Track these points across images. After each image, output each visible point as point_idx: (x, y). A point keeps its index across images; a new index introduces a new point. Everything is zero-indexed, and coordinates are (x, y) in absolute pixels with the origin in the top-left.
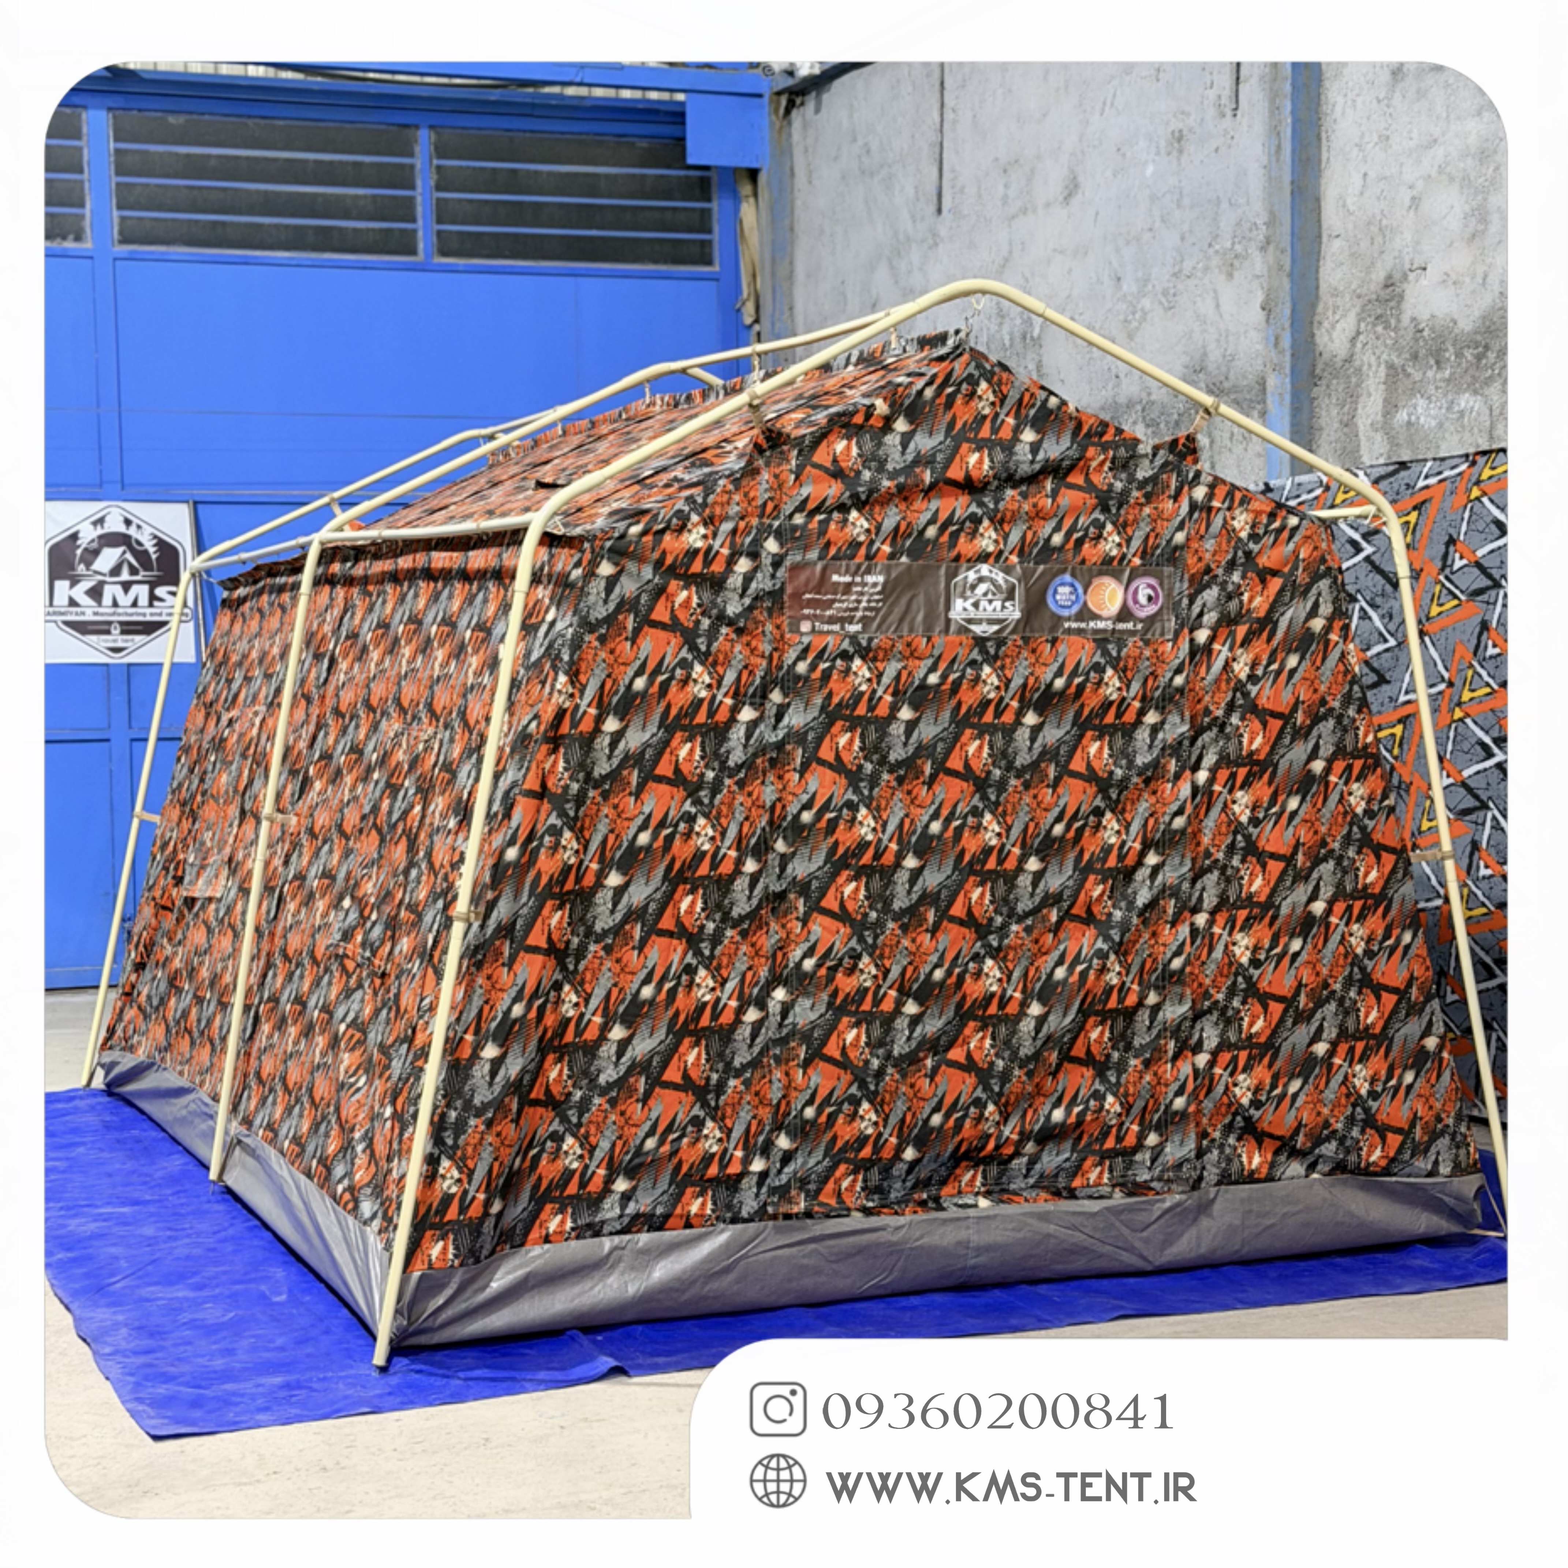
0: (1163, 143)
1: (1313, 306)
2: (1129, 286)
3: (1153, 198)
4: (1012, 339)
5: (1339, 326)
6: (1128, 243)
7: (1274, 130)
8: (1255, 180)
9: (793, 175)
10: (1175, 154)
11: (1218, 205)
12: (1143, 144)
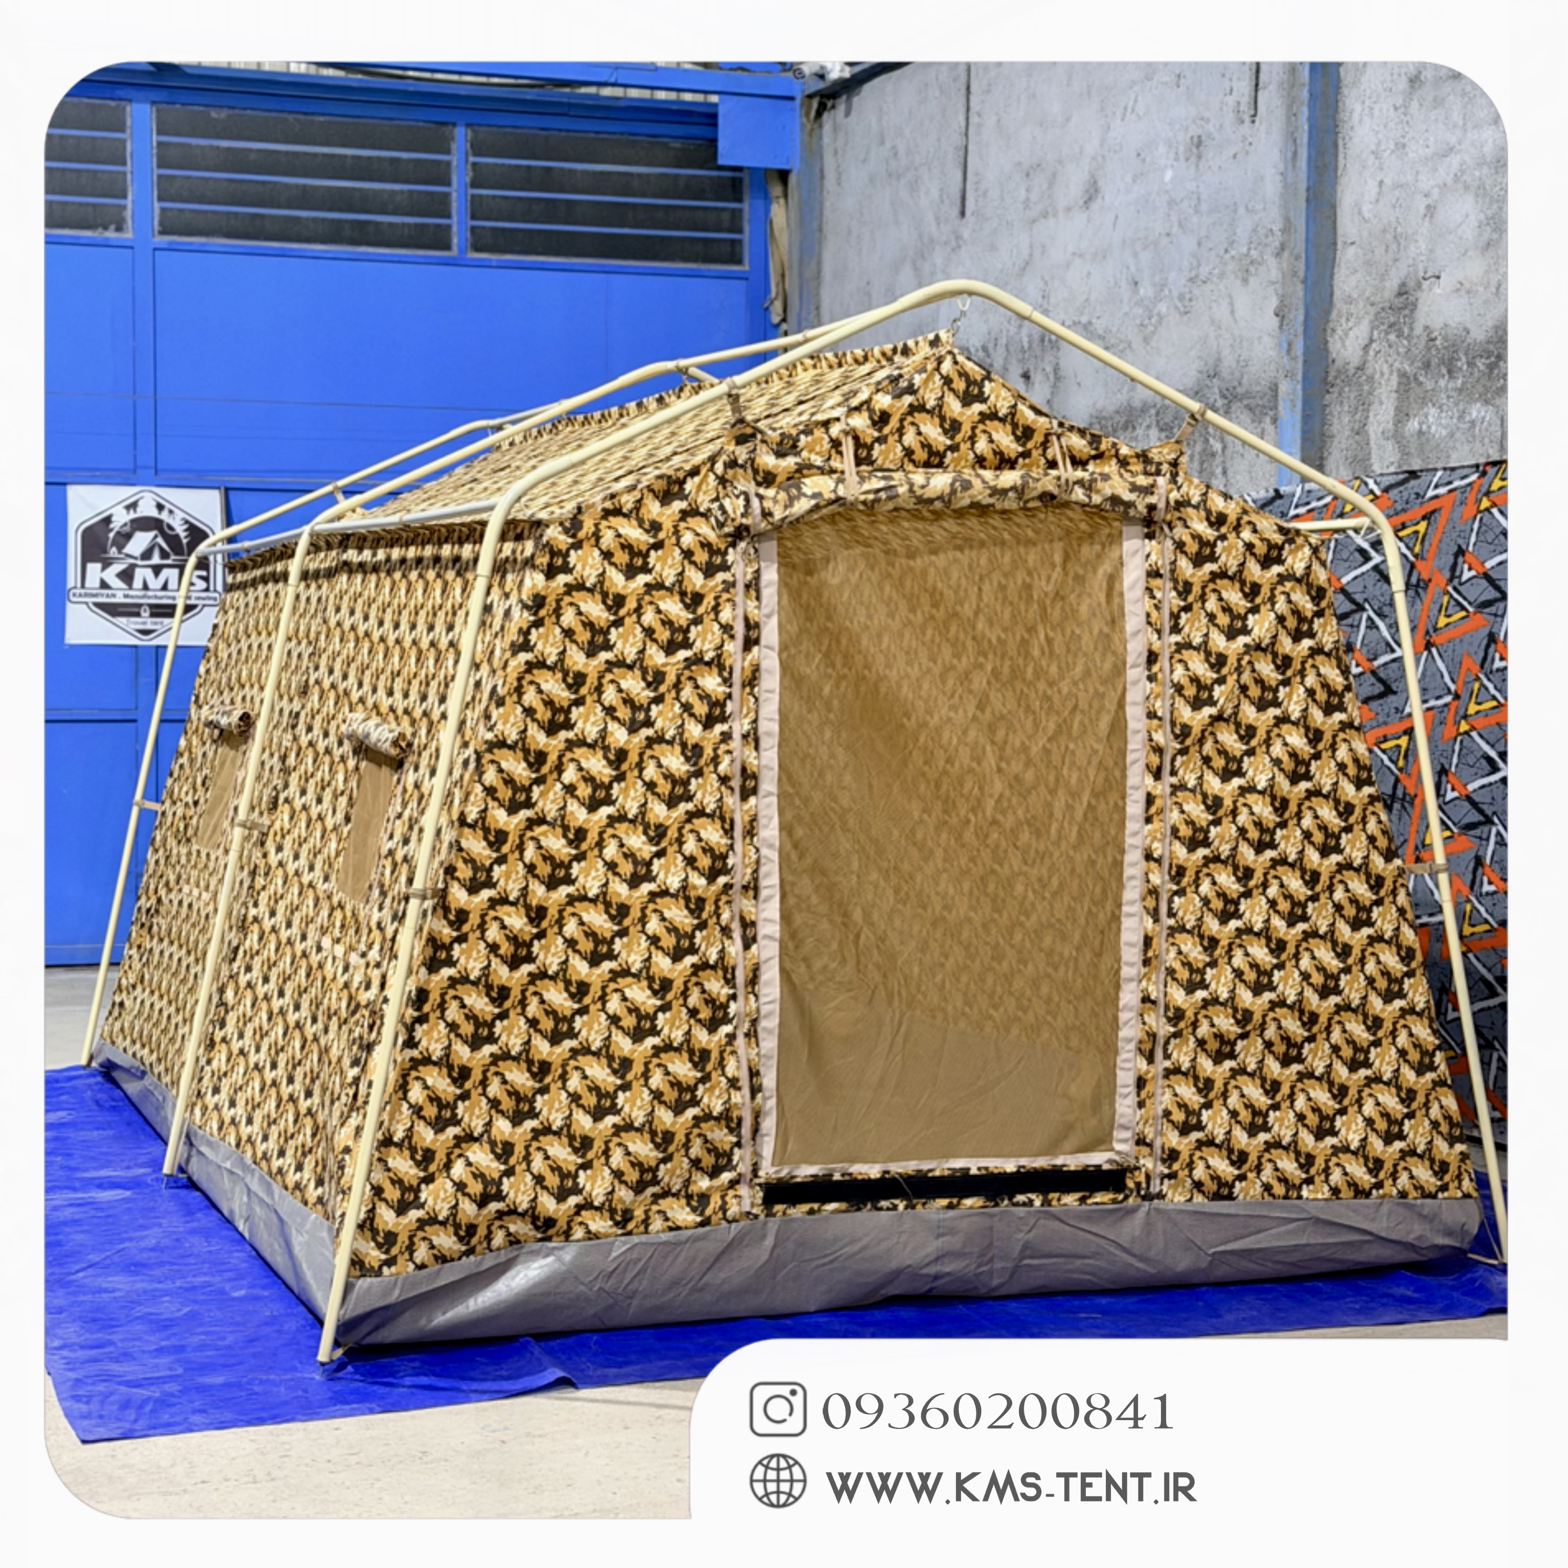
0: (1182, 149)
1: (1328, 312)
2: (1147, 290)
3: (1171, 203)
4: (1030, 342)
5: (1352, 334)
6: (1145, 247)
7: (1291, 137)
8: (1272, 187)
9: (822, 177)
10: (1193, 159)
11: (1235, 211)
12: (1162, 149)
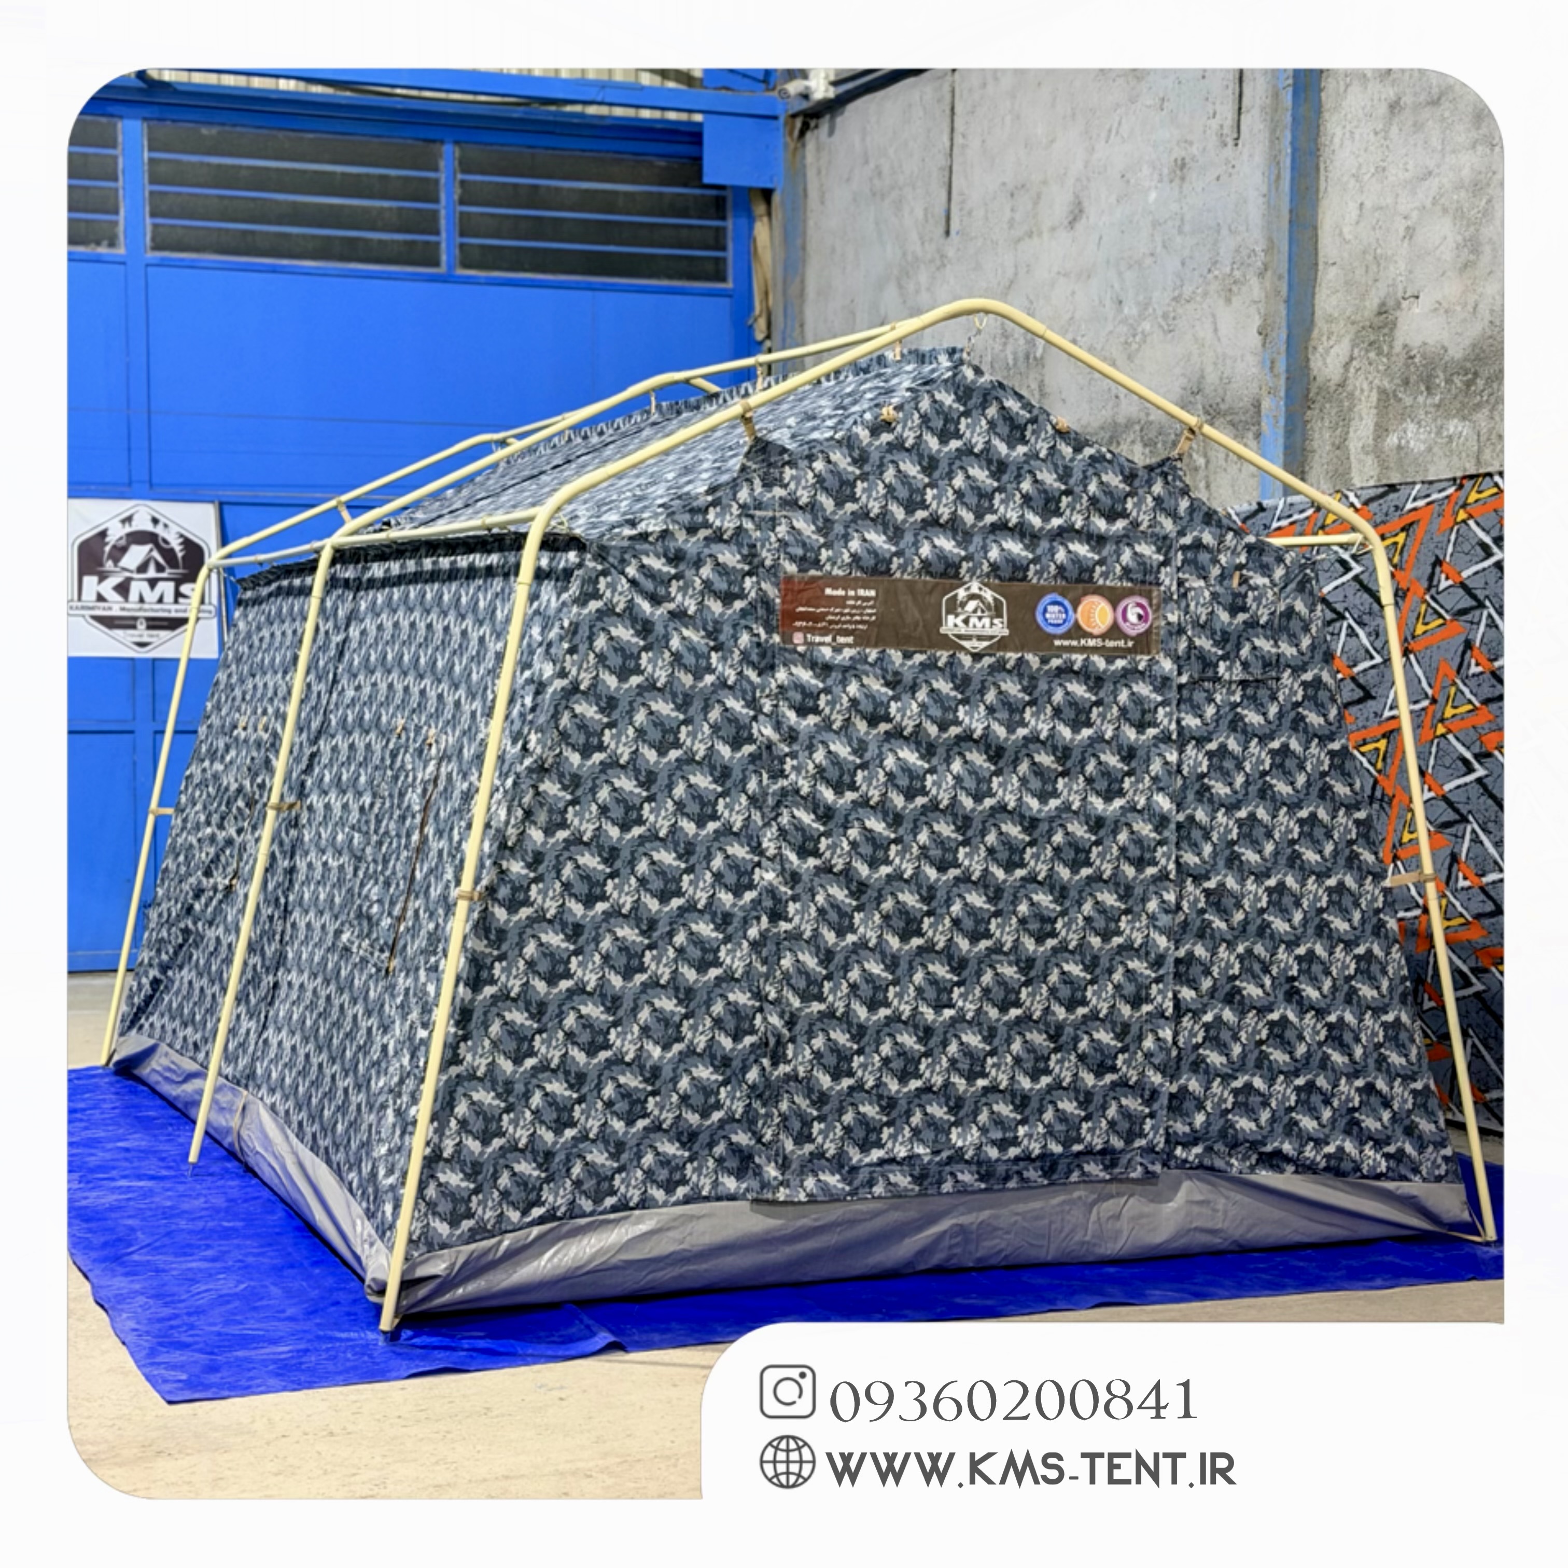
0: (1166, 171)
1: (1309, 331)
2: (1131, 309)
3: (1155, 224)
4: (1015, 359)
5: (1333, 352)
6: (1130, 267)
7: (1274, 160)
8: (1255, 210)
9: (805, 195)
10: (1177, 181)
11: (1219, 232)
12: (1146, 170)
